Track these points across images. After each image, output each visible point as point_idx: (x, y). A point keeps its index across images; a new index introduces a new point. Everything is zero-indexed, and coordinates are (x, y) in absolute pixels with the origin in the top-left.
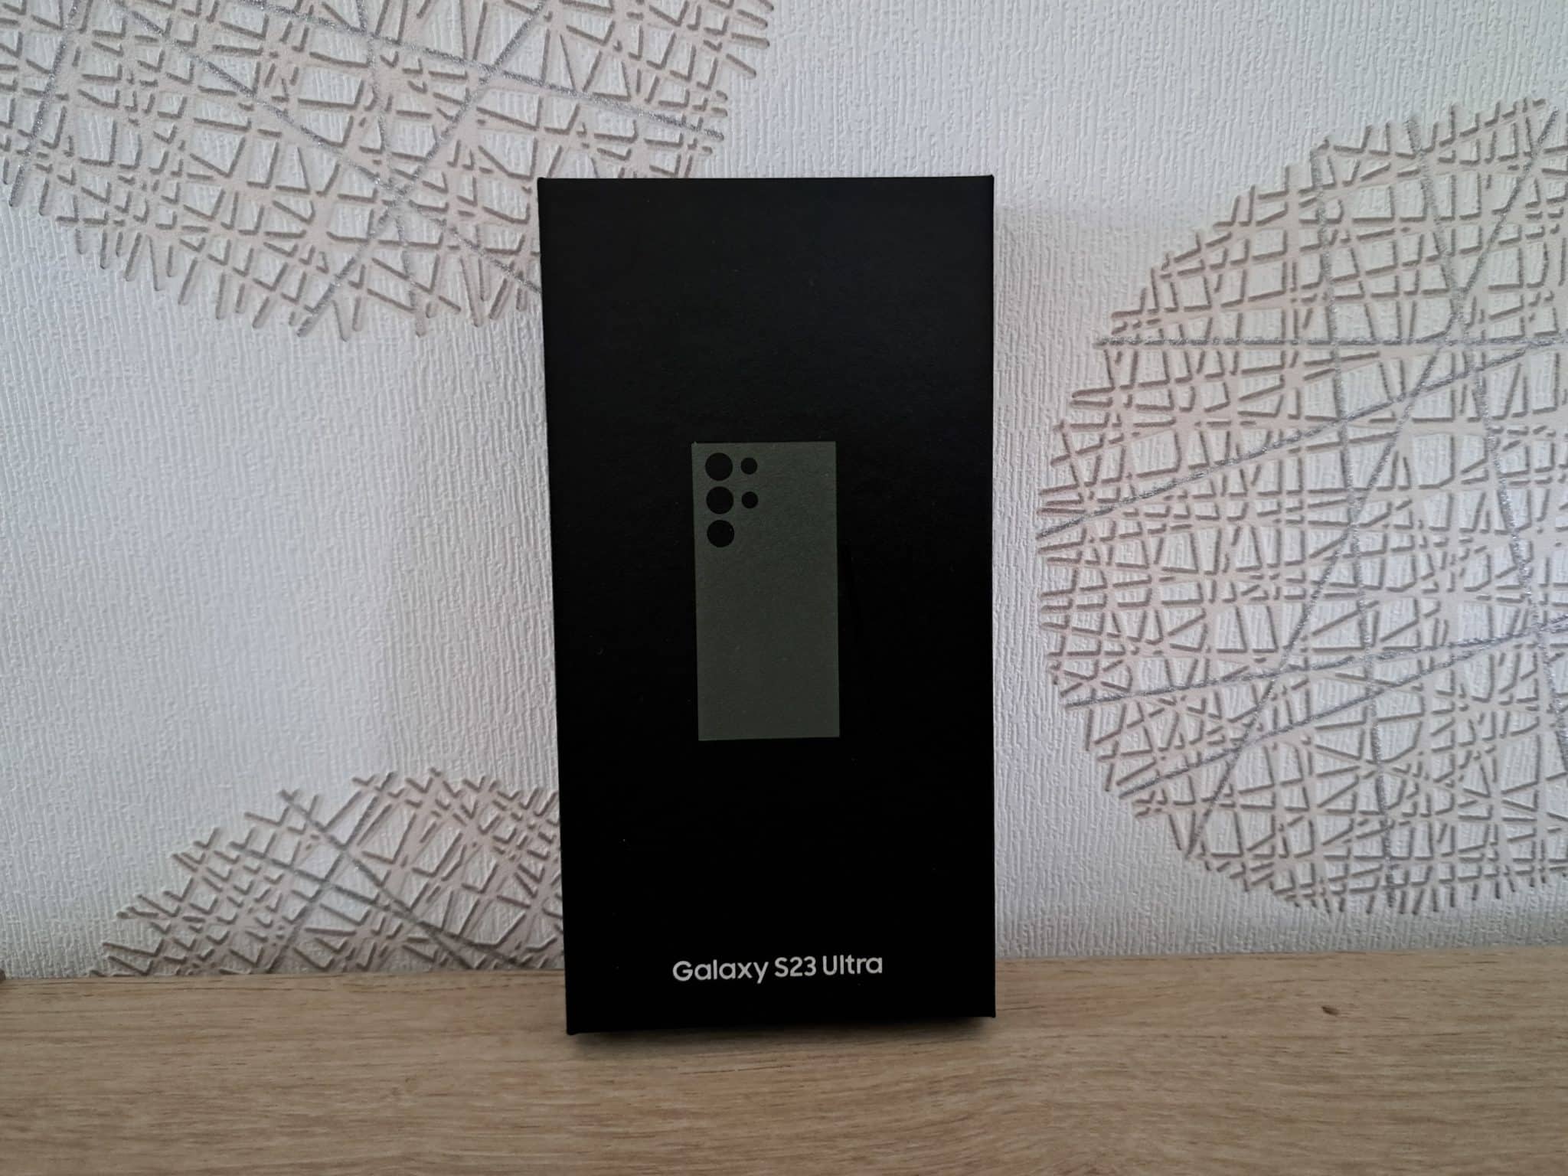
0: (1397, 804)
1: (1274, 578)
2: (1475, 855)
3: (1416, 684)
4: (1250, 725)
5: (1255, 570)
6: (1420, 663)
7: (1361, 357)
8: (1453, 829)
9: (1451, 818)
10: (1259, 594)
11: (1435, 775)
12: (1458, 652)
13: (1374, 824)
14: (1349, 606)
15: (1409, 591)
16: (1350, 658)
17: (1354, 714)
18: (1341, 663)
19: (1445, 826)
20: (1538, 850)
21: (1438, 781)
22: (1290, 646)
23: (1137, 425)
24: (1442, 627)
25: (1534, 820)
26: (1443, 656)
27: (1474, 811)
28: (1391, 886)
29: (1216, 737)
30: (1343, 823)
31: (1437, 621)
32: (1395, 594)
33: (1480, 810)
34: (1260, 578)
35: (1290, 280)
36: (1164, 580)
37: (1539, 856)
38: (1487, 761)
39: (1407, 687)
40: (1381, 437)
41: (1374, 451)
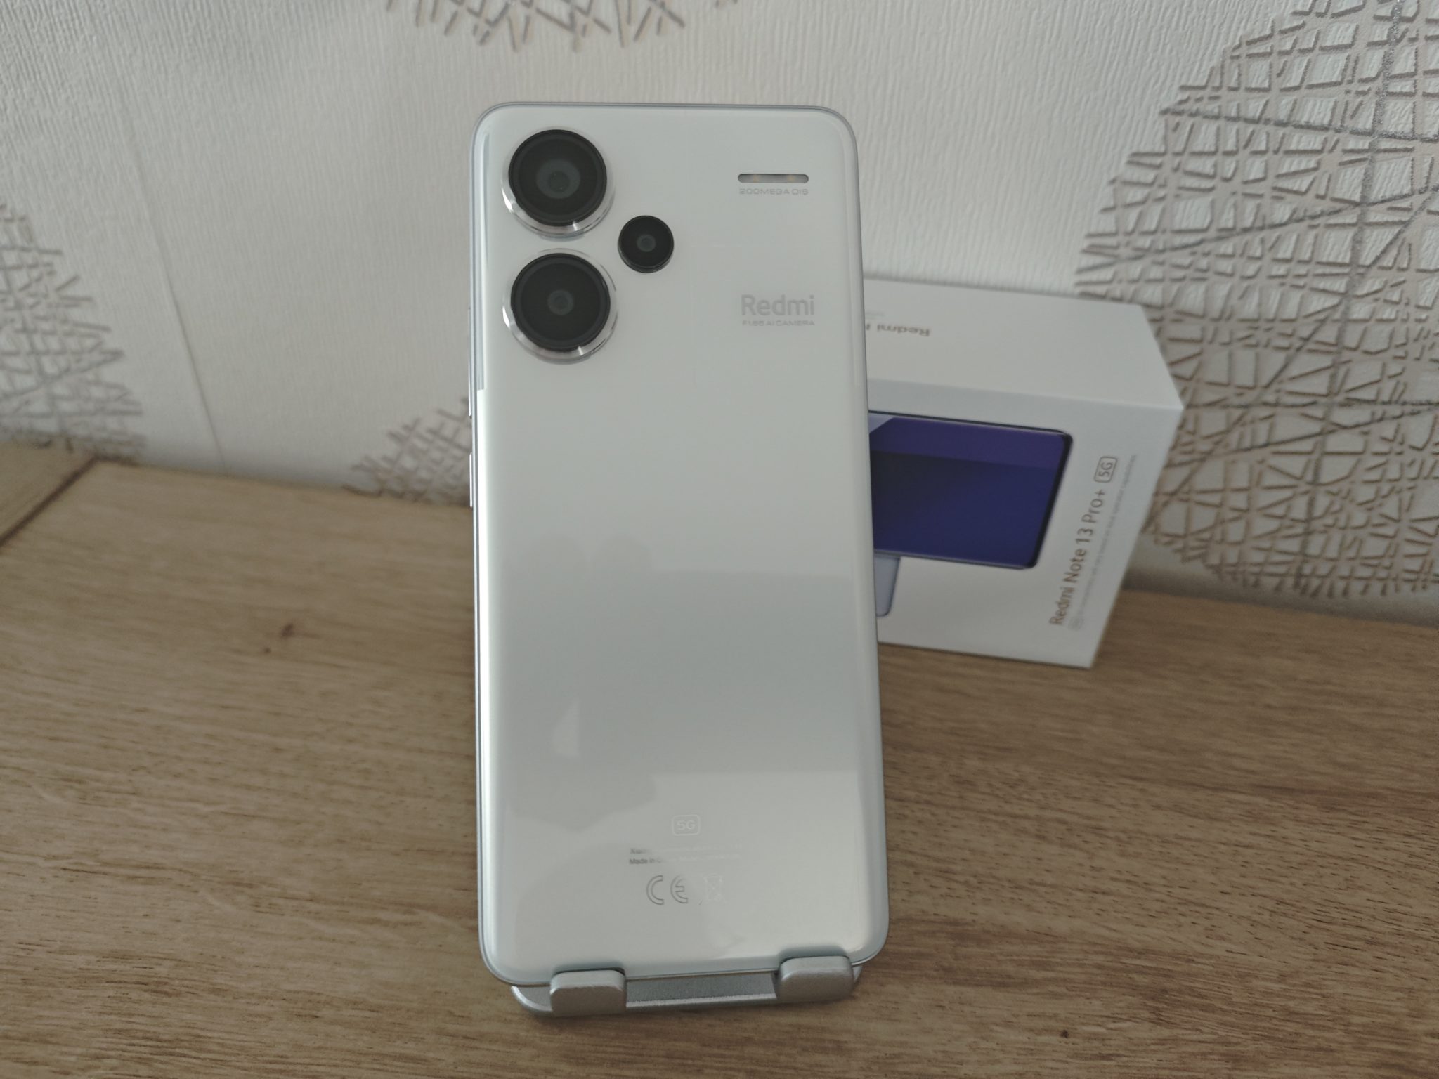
0: (1320, 517)
1: (1269, 330)
2: (1374, 562)
3: (1365, 429)
4: (1217, 443)
5: (1253, 323)
6: (1373, 414)
7: (1396, 150)
8: (1362, 542)
9: (1361, 533)
10: (1252, 341)
11: (1361, 499)
12: (1408, 409)
13: (1299, 529)
14: (1326, 361)
15: (1380, 356)
16: (1313, 403)
17: (1306, 446)
18: (1305, 405)
19: (1355, 539)
20: (1427, 566)
21: (1361, 504)
22: (1268, 386)
23: (1181, 188)
24: (1401, 388)
25: (1430, 544)
26: (1395, 410)
27: (1381, 531)
28: (1299, 575)
29: (1188, 448)
30: (1273, 525)
31: (1398, 383)
32: (1368, 357)
33: (1389, 531)
34: (1256, 328)
35: (1349, 71)
36: (1176, 321)
37: (1426, 569)
38: (1407, 495)
39: (1357, 430)
40: (1394, 223)
41: (1388, 234)
